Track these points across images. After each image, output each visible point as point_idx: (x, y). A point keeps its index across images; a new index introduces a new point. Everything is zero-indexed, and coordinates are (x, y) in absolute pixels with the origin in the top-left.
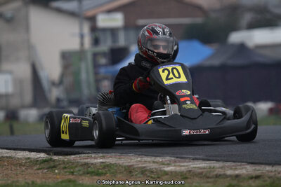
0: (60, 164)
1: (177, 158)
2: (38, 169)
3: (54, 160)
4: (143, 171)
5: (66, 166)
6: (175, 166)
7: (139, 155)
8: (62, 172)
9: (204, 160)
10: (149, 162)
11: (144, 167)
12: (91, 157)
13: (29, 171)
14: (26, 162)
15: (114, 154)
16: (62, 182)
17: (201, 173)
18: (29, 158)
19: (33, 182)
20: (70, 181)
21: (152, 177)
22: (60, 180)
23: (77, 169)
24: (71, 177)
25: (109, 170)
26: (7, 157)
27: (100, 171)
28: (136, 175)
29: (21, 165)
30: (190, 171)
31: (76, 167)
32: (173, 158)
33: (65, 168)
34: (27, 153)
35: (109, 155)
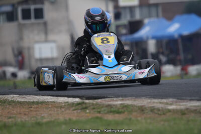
0: (90, 106)
1: (178, 99)
2: (74, 110)
3: (86, 103)
4: (152, 110)
5: (94, 107)
6: (176, 105)
7: (149, 98)
8: (92, 112)
9: (198, 100)
10: (157, 103)
11: (153, 107)
12: (113, 100)
13: (67, 111)
14: (65, 105)
15: (130, 98)
16: (92, 119)
17: (196, 110)
18: (67, 102)
19: (70, 119)
20: (97, 118)
21: (159, 114)
22: (90, 117)
23: (103, 109)
24: (99, 115)
25: (127, 110)
26: (51, 102)
27: (120, 110)
28: (147, 113)
29: (61, 107)
30: (187, 109)
31: (102, 107)
32: (175, 100)
33: (94, 108)
34: (66, 98)
35: (127, 98)
